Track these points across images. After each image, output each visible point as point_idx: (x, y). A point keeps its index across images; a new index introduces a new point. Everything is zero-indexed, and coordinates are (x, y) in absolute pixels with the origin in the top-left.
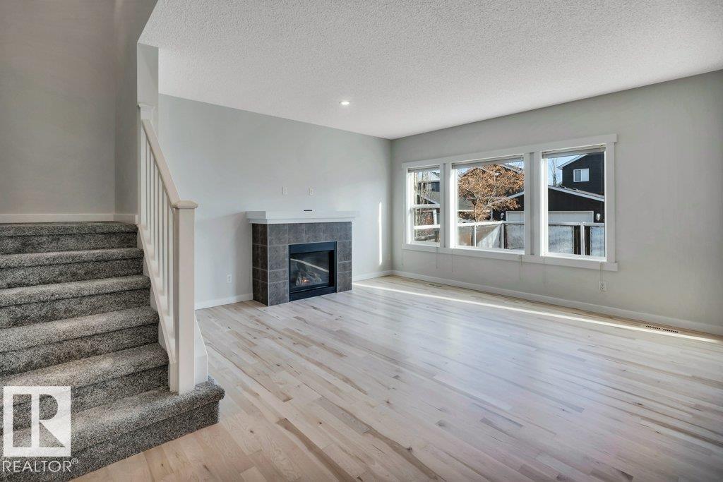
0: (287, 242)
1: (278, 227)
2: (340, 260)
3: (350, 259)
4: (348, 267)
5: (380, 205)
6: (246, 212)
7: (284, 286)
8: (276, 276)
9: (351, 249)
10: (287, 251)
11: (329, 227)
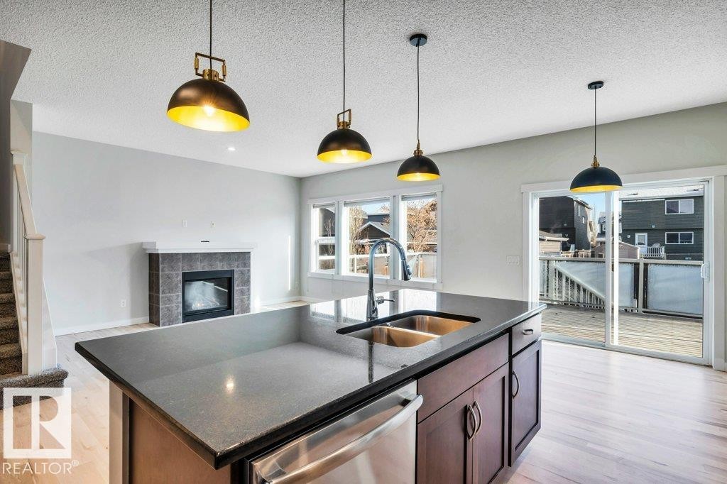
0: (181, 270)
1: (171, 257)
2: (238, 286)
3: (249, 285)
4: (247, 293)
5: (290, 237)
6: (142, 243)
7: (177, 309)
8: (169, 300)
9: (249, 276)
10: (180, 278)
11: (226, 256)
